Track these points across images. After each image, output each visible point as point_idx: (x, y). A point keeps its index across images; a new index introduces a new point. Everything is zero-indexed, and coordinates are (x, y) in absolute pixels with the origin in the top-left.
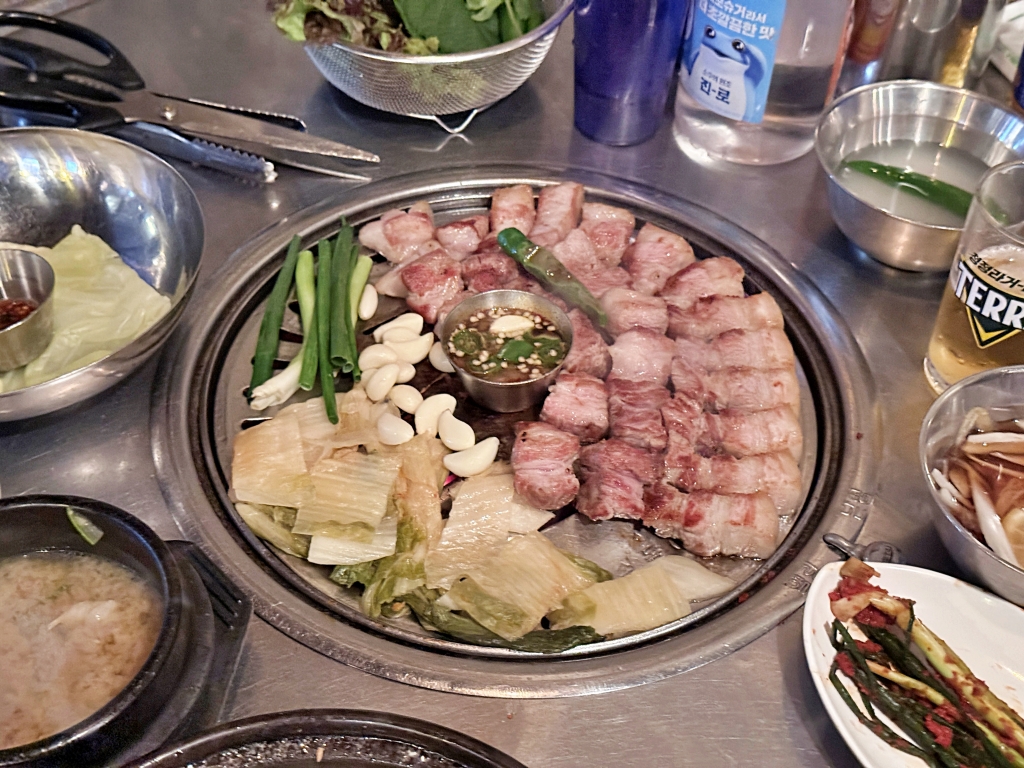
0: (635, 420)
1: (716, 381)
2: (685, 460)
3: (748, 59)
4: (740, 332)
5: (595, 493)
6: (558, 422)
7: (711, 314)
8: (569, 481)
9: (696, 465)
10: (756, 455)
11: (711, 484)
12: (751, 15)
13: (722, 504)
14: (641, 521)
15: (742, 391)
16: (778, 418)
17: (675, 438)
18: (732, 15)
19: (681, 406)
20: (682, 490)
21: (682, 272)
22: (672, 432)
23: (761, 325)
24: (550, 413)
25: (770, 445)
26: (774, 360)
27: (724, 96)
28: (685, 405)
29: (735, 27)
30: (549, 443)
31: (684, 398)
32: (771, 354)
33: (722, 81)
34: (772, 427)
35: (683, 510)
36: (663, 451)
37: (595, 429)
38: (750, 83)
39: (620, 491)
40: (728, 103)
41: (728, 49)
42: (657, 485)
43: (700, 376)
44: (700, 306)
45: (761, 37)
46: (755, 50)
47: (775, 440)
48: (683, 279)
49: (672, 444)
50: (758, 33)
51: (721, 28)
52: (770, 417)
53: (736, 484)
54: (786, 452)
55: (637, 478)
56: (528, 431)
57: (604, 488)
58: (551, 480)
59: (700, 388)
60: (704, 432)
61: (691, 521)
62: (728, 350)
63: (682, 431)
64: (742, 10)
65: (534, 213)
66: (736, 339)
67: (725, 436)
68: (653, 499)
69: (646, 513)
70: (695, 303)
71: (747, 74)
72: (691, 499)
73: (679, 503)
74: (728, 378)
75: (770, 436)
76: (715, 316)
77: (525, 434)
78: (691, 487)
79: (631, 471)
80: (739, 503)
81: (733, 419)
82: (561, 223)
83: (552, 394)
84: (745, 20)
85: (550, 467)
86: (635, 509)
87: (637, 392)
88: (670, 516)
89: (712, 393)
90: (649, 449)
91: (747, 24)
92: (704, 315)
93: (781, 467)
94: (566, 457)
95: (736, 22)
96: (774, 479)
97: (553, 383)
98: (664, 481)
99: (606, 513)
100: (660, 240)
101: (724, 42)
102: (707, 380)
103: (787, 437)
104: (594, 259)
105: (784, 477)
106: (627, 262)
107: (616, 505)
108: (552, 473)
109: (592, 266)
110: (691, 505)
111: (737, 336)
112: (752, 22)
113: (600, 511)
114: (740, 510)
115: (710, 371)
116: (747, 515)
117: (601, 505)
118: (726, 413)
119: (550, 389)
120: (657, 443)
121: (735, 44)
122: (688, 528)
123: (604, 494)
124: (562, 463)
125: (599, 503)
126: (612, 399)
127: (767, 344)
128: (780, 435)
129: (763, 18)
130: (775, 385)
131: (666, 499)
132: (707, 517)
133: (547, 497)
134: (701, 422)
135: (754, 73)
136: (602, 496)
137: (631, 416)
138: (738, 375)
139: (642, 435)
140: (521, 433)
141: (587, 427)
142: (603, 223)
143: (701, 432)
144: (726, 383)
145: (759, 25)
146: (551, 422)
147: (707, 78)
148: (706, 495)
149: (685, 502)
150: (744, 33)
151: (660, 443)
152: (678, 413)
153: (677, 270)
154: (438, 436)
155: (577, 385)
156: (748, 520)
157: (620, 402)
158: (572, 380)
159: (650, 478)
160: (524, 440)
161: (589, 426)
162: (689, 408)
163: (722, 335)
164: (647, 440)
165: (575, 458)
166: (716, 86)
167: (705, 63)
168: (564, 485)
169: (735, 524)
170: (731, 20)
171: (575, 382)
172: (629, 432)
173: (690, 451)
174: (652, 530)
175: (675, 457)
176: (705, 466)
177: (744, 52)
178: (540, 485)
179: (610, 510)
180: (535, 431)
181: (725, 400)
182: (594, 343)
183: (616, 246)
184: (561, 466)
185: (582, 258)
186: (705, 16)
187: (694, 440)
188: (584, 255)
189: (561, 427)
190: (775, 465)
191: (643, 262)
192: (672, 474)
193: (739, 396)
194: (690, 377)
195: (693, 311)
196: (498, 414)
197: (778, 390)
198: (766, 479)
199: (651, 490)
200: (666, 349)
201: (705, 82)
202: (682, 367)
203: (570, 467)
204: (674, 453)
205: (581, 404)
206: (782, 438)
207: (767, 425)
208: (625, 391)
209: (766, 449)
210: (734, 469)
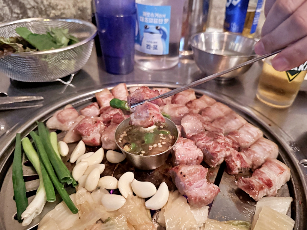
3: (162, 32)
4: (209, 107)
7: (195, 106)
8: (213, 187)
10: (254, 144)
12: (160, 16)
13: (267, 171)
16: (249, 128)
18: (154, 18)
23: (211, 104)
24: (181, 159)
27: (155, 47)
29: (156, 22)
30: (194, 173)
33: (154, 42)
35: (261, 183)
37: (200, 158)
38: (163, 40)
40: (157, 50)
41: (154, 30)
43: (211, 125)
44: (189, 105)
45: (165, 23)
46: (164, 28)
50: (163, 22)
51: (151, 24)
52: (245, 129)
54: (262, 138)
56: (181, 171)
58: (206, 191)
61: (270, 184)
63: (228, 145)
64: (157, 15)
67: (238, 141)
71: (162, 37)
74: (219, 122)
77: (181, 173)
80: (271, 166)
83: (176, 151)
84: (159, 18)
85: (201, 184)
87: (204, 137)
88: (261, 188)
89: (220, 129)
91: (160, 20)
93: (267, 144)
95: (156, 20)
96: (270, 149)
101: (152, 28)
102: (214, 125)
105: (272, 147)
108: (203, 186)
110: (261, 179)
111: (209, 109)
112: (161, 18)
114: (275, 168)
115: (211, 122)
116: (280, 168)
118: (231, 133)
119: (174, 149)
121: (157, 28)
124: (204, 179)
126: (197, 144)
127: (220, 108)
129: (164, 16)
131: (252, 183)
135: (164, 37)
137: (212, 147)
138: (221, 120)
139: (222, 152)
140: (179, 173)
141: (197, 159)
143: (231, 143)
145: (163, 18)
147: (148, 44)
148: (259, 172)
149: (257, 180)
150: (159, 23)
151: (229, 153)
152: (220, 139)
154: (134, 194)
155: (184, 143)
156: (282, 169)
157: (202, 143)
158: (180, 142)
160: (184, 176)
166: (152, 45)
167: (147, 38)
169: (281, 173)
170: (154, 20)
171: (182, 142)
173: (237, 152)
175: (235, 157)
176: (243, 155)
177: (160, 30)
178: (203, 195)
180: (184, 170)
184: (204, 182)
186: (144, 23)
193: (228, 127)
197: (237, 120)
198: (268, 150)
201: (148, 45)
202: (205, 124)
203: (207, 180)
205: (189, 150)
206: (257, 134)
207: (248, 132)
208: (201, 138)
209: (254, 140)
210: (254, 152)
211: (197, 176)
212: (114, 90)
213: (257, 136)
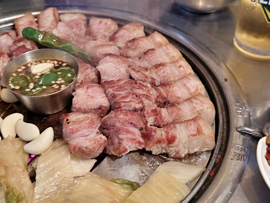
0: (124, 97)
1: (151, 72)
2: (154, 111)
4: (153, 50)
5: (116, 141)
6: (83, 110)
7: (137, 46)
8: (101, 138)
9: (160, 112)
10: (186, 100)
11: (171, 120)
13: (182, 128)
14: (144, 149)
15: (165, 74)
16: (189, 80)
17: (146, 102)
19: (141, 86)
20: (159, 127)
21: (116, 33)
22: (143, 99)
23: (160, 45)
24: (77, 106)
25: (191, 94)
26: (173, 57)
28: (143, 85)
30: (83, 121)
31: (142, 82)
32: (171, 55)
34: (188, 85)
35: (164, 136)
36: (142, 109)
37: (103, 108)
39: (129, 136)
42: (146, 128)
43: (143, 72)
44: (129, 44)
47: (192, 90)
48: (117, 35)
49: (146, 105)
52: (185, 81)
53: (183, 116)
54: (200, 94)
55: (135, 126)
56: (69, 118)
57: (121, 136)
58: (90, 140)
59: (146, 77)
60: (157, 96)
61: (171, 141)
62: (151, 59)
63: (147, 97)
65: (37, 25)
66: (153, 53)
67: (167, 95)
68: (147, 136)
69: (146, 144)
70: (127, 43)
72: (165, 130)
73: (160, 133)
74: (156, 70)
75: (189, 89)
76: (138, 46)
77: (67, 120)
78: (162, 124)
79: (131, 123)
80: (190, 124)
81: (168, 87)
82: (52, 24)
83: (75, 96)
85: (87, 134)
86: (140, 143)
87: (119, 84)
88: (159, 142)
89: (152, 78)
90: (135, 110)
92: (133, 47)
93: (201, 101)
94: (94, 126)
96: (201, 108)
97: (74, 91)
98: (149, 125)
99: (126, 150)
100: (101, 22)
102: (147, 73)
103: (197, 87)
104: (73, 35)
105: (205, 106)
106: (89, 33)
107: (130, 144)
108: (90, 137)
109: (73, 38)
110: (167, 133)
111: (152, 51)
113: (122, 150)
114: (193, 128)
115: (146, 69)
116: (198, 129)
117: (122, 146)
118: (163, 85)
119: (73, 94)
120: (138, 106)
122: (171, 145)
123: (122, 139)
124: (93, 129)
125: (120, 146)
126: (107, 92)
127: (167, 51)
128: (194, 87)
130: (180, 67)
131: (153, 133)
132: (178, 137)
133: (91, 151)
134: (154, 93)
136: (121, 141)
137: (121, 96)
138: (160, 67)
139: (130, 104)
140: (66, 120)
141: (99, 109)
142: (72, 21)
143: (156, 97)
144: (156, 73)
146: (79, 111)
148: (172, 126)
149: (163, 132)
151: (140, 105)
152: (142, 90)
153: (112, 33)
154: (17, 136)
155: (87, 88)
156: (199, 132)
157: (112, 91)
158: (84, 87)
159: (142, 125)
160: (68, 123)
161: (100, 108)
162: (146, 87)
163: (145, 53)
164: (133, 106)
165: (99, 125)
168: (99, 141)
169: (194, 135)
171: (85, 87)
172: (123, 104)
173: (155, 106)
174: (150, 153)
175: (149, 111)
176: (164, 112)
178: (85, 145)
179: (127, 147)
180: (72, 117)
181: (159, 80)
182: (88, 69)
183: (81, 29)
184: (93, 132)
185: (67, 35)
187: (154, 101)
188: (68, 33)
189: (85, 112)
190: (198, 102)
191: (96, 33)
192: (151, 120)
193: (165, 76)
194: (139, 73)
195: (127, 47)
196: (48, 115)
197: (181, 69)
198: (197, 109)
199: (144, 131)
200: (124, 62)
202: (134, 69)
203: (98, 131)
204: (148, 109)
205: (92, 97)
206: (195, 89)
207: (185, 85)
208: (112, 85)
209: (189, 96)
210: (179, 109)
211: (83, 124)
212: (41, 16)
213: (195, 92)
